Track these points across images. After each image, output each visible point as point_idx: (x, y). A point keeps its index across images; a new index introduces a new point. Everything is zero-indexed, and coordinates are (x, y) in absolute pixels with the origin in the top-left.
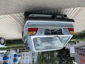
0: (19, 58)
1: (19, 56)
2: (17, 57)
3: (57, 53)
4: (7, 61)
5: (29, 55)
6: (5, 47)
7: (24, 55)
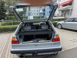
0: (41, 11)
1: (41, 13)
2: (42, 13)
3: (6, 14)
4: (50, 10)
5: (33, 14)
6: (56, 22)
7: (37, 14)
